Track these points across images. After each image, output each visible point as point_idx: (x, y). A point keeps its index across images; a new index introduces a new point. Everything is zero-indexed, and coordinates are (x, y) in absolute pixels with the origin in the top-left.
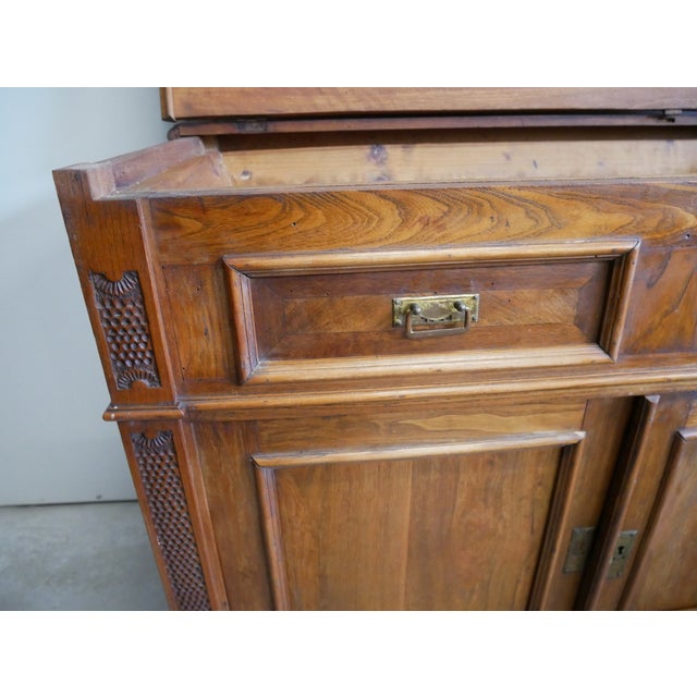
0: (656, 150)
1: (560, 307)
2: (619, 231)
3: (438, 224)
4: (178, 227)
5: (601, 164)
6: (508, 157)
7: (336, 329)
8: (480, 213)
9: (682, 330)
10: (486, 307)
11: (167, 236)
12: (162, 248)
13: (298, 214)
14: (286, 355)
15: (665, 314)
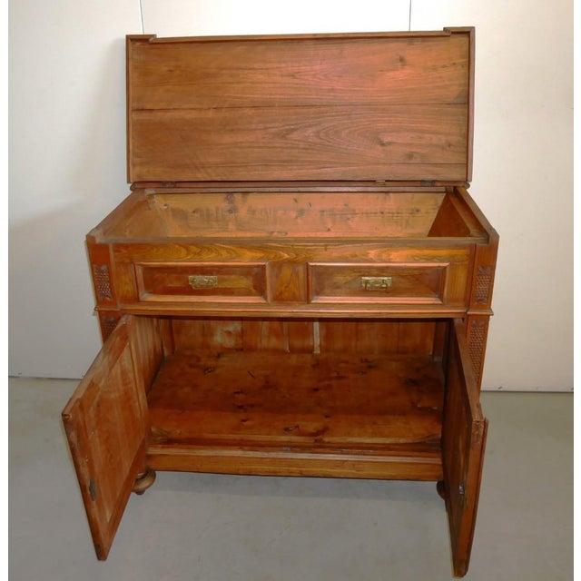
1: (245, 283)
2: (260, 259)
3: (199, 254)
4: (120, 251)
5: (346, 205)
7: (170, 285)
8: (212, 252)
9: (294, 293)
10: (220, 281)
11: (117, 254)
12: (115, 257)
13: (155, 250)
14: (155, 292)
15: (286, 287)
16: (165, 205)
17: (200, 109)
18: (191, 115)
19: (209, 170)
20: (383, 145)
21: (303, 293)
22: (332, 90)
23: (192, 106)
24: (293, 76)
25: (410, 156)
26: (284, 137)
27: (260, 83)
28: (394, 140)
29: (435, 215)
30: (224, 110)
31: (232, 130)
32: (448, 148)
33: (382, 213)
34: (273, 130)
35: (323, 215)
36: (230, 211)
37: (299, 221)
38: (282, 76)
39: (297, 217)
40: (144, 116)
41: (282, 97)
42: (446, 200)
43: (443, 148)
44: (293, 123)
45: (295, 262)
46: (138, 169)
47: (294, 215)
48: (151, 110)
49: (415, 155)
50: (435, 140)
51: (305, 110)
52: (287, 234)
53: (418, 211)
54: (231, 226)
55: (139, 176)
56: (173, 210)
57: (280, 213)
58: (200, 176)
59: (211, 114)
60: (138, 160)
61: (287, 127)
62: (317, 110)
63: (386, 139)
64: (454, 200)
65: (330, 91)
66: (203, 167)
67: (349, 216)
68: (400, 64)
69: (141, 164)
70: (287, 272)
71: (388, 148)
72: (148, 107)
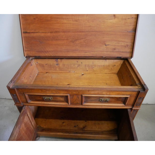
0: (103, 61)
1: (62, 99)
4: (19, 90)
6: (77, 62)
7: (37, 99)
8: (50, 91)
9: (77, 102)
10: (53, 98)
12: (18, 92)
15: (75, 101)
16: (37, 62)
17: (45, 33)
18: (43, 35)
19: (50, 53)
20: (106, 45)
21: (80, 102)
22: (90, 26)
23: (43, 31)
24: (76, 21)
25: (115, 49)
26: (73, 42)
27: (65, 23)
28: (110, 44)
29: (120, 67)
30: (53, 33)
31: (57, 40)
32: (127, 47)
33: (104, 66)
34: (70, 40)
35: (85, 66)
36: (57, 65)
37: (78, 68)
38: (73, 21)
39: (77, 67)
40: (27, 35)
41: (73, 28)
42: (124, 62)
43: (125, 47)
44: (77, 37)
45: (78, 95)
46: (27, 52)
47: (77, 66)
48: (29, 33)
49: (116, 49)
50: (123, 44)
51: (81, 33)
52: (74, 72)
53: (115, 65)
54: (57, 69)
55: (27, 54)
56: (39, 64)
57: (72, 65)
58: (47, 55)
59: (49, 34)
60: (26, 49)
61: (74, 39)
62: (85, 33)
63: (107, 44)
64: (127, 63)
65: (89, 27)
66: (48, 52)
67: (94, 67)
68: (113, 17)
69: (28, 51)
70: (75, 97)
71: (108, 46)
72: (28, 32)
